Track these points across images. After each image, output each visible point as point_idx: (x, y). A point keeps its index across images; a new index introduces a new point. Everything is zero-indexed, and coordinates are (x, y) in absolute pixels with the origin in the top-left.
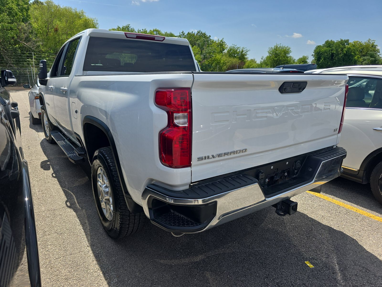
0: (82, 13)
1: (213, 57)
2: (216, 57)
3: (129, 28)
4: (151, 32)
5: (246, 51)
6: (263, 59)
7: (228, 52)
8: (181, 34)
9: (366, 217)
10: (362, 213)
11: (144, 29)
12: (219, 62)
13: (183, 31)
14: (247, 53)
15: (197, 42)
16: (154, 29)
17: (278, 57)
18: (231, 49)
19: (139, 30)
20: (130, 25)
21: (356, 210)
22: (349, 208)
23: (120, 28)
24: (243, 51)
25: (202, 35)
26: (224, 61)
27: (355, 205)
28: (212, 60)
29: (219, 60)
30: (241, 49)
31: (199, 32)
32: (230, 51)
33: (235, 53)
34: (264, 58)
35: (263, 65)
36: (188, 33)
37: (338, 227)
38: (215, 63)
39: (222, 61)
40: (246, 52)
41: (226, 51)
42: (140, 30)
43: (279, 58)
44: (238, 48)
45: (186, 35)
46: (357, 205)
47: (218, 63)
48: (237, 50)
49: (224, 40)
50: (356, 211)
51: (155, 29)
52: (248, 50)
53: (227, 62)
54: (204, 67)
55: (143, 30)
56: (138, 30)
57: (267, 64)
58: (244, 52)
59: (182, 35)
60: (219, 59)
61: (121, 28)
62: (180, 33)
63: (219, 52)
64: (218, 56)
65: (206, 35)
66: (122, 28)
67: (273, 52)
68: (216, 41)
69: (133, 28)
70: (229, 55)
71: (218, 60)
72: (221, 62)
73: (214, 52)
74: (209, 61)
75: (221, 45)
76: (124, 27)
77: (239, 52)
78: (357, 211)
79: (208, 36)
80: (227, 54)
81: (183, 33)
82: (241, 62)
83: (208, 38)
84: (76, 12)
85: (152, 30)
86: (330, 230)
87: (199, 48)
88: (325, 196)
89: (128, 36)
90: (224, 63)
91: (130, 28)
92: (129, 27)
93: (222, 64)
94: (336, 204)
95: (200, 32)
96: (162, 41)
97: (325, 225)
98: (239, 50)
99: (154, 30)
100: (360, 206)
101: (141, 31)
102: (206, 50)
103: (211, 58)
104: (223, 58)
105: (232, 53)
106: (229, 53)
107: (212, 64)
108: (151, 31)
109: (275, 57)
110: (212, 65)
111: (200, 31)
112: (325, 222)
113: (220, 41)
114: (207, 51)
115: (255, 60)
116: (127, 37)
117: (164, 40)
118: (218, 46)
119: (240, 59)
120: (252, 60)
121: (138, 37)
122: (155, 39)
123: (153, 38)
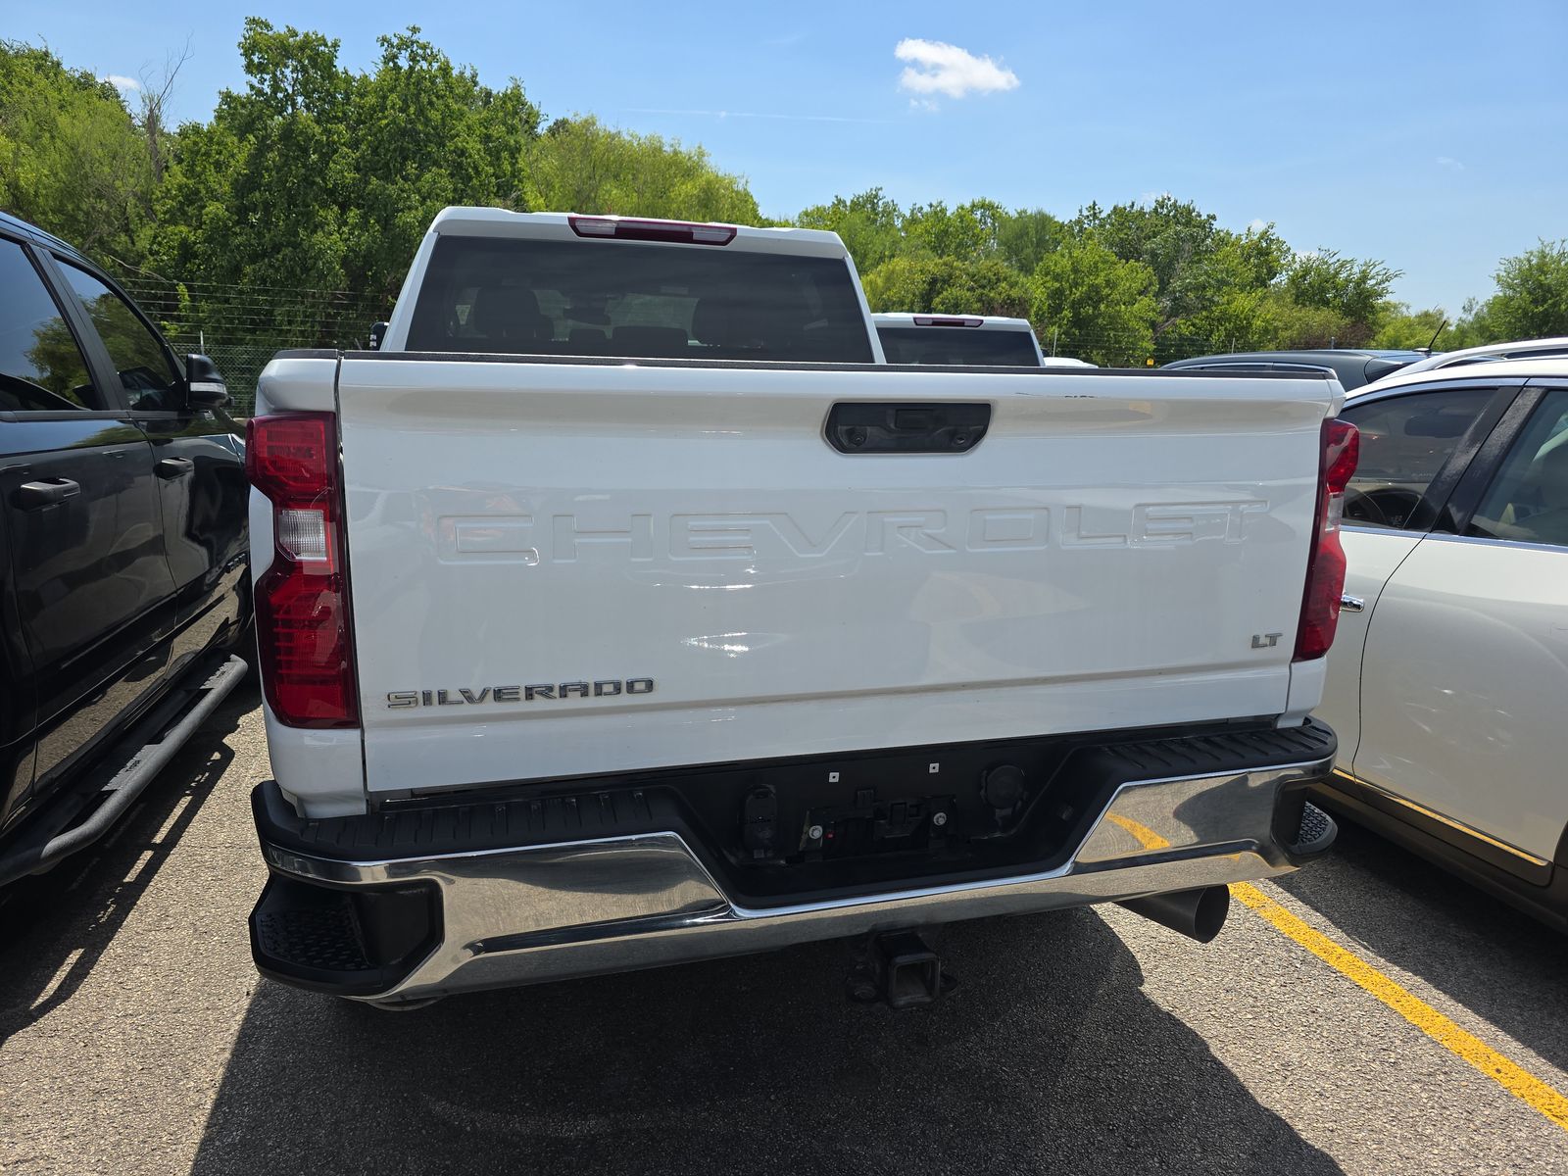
0: (701, 155)
1: (1217, 304)
2: (1233, 306)
3: (876, 201)
4: (962, 214)
5: (1380, 277)
6: (1473, 312)
7: (1293, 281)
8: (1085, 213)
9: (1529, 1116)
10: (1522, 1091)
11: (934, 204)
12: (1243, 327)
13: (1094, 203)
14: (1387, 283)
15: (1148, 246)
16: (976, 201)
17: (1550, 302)
18: (1306, 272)
19: (917, 206)
20: (881, 189)
21: (1498, 1071)
22: (1465, 1053)
23: (844, 202)
24: (1364, 278)
25: (1174, 216)
26: (1267, 322)
27: (1515, 1046)
28: (1213, 320)
29: (1242, 316)
30: (1356, 270)
31: (1163, 202)
32: (1304, 277)
33: (1328, 285)
34: (1478, 307)
35: (1469, 340)
36: (1115, 208)
37: (1332, 1131)
38: (1226, 329)
39: (1258, 323)
40: (1383, 282)
41: (1281, 279)
42: (922, 208)
43: (1554, 305)
44: (1342, 266)
45: (1104, 219)
46: (1527, 1043)
47: (1239, 329)
48: (1337, 273)
49: (1277, 233)
50: (1493, 1074)
51: (977, 199)
52: (1391, 272)
53: (1280, 324)
54: (1172, 345)
55: (931, 206)
56: (914, 209)
57: (1491, 335)
58: (1373, 282)
59: (1088, 217)
60: (1242, 312)
61: (848, 203)
62: (1081, 211)
63: (1252, 282)
64: (1243, 302)
65: (1193, 214)
66: (852, 201)
67: (1525, 281)
68: (1239, 238)
69: (893, 201)
70: (1297, 297)
71: (1237, 316)
72: (1251, 325)
73: (1223, 283)
74: (1197, 321)
75: (1263, 255)
76: (858, 199)
77: (1348, 281)
78: (1498, 1076)
79: (1204, 217)
80: (1287, 290)
81: (1094, 208)
82: (1354, 324)
83: (1202, 226)
84: (676, 153)
85: (968, 205)
86: (1277, 1135)
87: (1150, 269)
88: (1375, 972)
89: (582, 230)
90: (1266, 331)
91: (880, 203)
92: (876, 196)
93: (1256, 337)
94: (1409, 1018)
95: (1169, 203)
96: (725, 243)
97: (1267, 1110)
98: (1345, 275)
99: (973, 206)
100: (1539, 1054)
101: (925, 210)
102: (1186, 278)
103: (1204, 308)
104: (1265, 309)
105: (1313, 288)
106: (1298, 288)
107: (1211, 332)
108: (962, 208)
109: (1535, 302)
110: (1207, 340)
111: (1169, 199)
112: (1273, 1097)
113: (1255, 238)
114: (1188, 281)
115: (1442, 314)
116: (580, 234)
117: (731, 238)
118: (1247, 260)
119: (1347, 310)
120: (1426, 314)
121: (622, 231)
122: (695, 237)
123: (685, 236)
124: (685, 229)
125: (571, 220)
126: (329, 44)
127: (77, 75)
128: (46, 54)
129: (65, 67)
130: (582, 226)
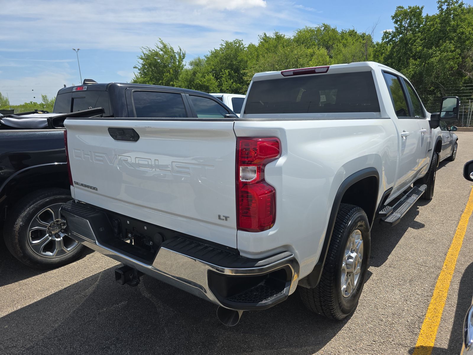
96: (326, 72)
116: (284, 76)
117: (327, 70)
121: (295, 73)
122: (317, 71)
123: (313, 71)
124: (313, 69)
125: (282, 73)
126: (420, 8)
127: (361, 34)
128: (354, 31)
129: (358, 33)
130: (285, 74)
